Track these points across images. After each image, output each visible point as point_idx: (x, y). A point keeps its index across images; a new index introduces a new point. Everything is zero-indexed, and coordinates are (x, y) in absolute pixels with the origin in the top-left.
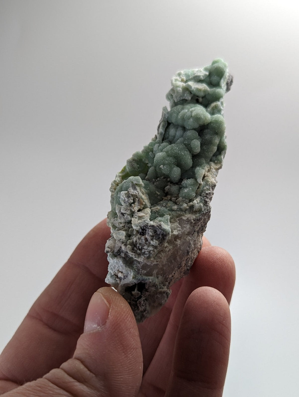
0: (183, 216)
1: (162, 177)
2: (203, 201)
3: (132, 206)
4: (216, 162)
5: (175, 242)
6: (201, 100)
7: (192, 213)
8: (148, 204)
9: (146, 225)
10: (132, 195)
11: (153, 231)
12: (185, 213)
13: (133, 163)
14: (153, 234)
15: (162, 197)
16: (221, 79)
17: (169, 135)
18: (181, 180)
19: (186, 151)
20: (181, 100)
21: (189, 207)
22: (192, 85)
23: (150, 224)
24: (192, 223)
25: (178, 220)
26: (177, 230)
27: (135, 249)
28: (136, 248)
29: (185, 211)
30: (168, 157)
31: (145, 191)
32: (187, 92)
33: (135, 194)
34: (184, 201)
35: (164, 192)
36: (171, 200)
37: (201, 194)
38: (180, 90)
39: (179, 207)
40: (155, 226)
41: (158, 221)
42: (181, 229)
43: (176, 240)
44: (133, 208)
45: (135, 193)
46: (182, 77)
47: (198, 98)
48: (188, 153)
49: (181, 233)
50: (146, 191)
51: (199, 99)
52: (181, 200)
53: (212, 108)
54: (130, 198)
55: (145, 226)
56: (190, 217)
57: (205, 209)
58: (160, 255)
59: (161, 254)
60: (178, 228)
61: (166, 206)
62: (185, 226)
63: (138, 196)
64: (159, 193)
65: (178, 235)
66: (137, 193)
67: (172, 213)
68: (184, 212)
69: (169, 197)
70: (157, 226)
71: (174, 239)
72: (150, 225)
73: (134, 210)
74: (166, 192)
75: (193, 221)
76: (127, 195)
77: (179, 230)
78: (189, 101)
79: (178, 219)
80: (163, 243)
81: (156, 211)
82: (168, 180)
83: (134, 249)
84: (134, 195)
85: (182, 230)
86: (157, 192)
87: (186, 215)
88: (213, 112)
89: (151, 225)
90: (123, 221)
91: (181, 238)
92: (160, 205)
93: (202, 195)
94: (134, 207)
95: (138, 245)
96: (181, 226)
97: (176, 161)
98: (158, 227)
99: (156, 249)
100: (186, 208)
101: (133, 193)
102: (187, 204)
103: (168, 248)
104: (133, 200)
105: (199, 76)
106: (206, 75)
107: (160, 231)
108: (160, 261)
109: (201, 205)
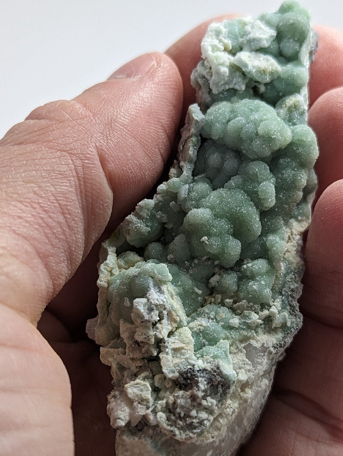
0: (253, 338)
1: (204, 258)
2: (288, 308)
3: (157, 328)
4: (300, 218)
5: (241, 394)
6: (262, 89)
7: (269, 332)
8: (184, 318)
9: (190, 369)
10: (156, 305)
11: (205, 380)
12: (256, 332)
13: (139, 225)
14: (206, 386)
15: (204, 297)
16: (301, 46)
17: (206, 164)
18: (240, 262)
19: (251, 205)
20: (225, 91)
21: (262, 321)
22: (247, 61)
23: (198, 367)
24: (270, 353)
25: (244, 348)
26: (245, 370)
27: (173, 418)
28: (174, 415)
29: (255, 330)
30: (215, 219)
31: (174, 290)
32: (238, 74)
33: (162, 303)
34: (251, 307)
35: (207, 287)
36: (222, 304)
37: (282, 291)
38: (225, 72)
39: (243, 321)
40: (209, 369)
41: (212, 357)
42: (251, 367)
43: (243, 390)
44: (160, 333)
45: (162, 300)
46: (223, 39)
47: (256, 84)
48: (254, 210)
49: (253, 375)
50: (177, 289)
51: (258, 86)
52: (245, 306)
53: (288, 109)
54: (152, 313)
55: (190, 372)
56: (266, 341)
57: (292, 323)
58: (217, 424)
59: (219, 422)
60: (246, 365)
61: (216, 319)
62: (260, 361)
63: (166, 306)
64: (200, 292)
65: (248, 380)
66: (165, 300)
67: (231, 335)
68: (253, 331)
69: (219, 297)
70: (212, 369)
71: (240, 389)
72: (198, 369)
73: (163, 336)
74: (211, 286)
75: (272, 349)
76: (146, 306)
77: (249, 371)
78: (240, 92)
79: (243, 345)
80: (224, 401)
81: (198, 331)
82: (216, 263)
83: (170, 418)
84: (160, 305)
85: (255, 370)
86: (197, 290)
87: (258, 338)
88: (290, 116)
89: (201, 368)
90: (137, 355)
91: (252, 384)
92: (205, 316)
93: (283, 293)
94: (161, 331)
95: (178, 410)
96: (252, 361)
97: (231, 228)
98: (215, 372)
99: (212, 415)
100: (257, 323)
101: (157, 302)
102: (257, 313)
103: (231, 408)
104: (159, 316)
105: (259, 40)
106: (272, 36)
107: (220, 379)
108: (218, 434)
109: (285, 315)
